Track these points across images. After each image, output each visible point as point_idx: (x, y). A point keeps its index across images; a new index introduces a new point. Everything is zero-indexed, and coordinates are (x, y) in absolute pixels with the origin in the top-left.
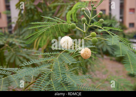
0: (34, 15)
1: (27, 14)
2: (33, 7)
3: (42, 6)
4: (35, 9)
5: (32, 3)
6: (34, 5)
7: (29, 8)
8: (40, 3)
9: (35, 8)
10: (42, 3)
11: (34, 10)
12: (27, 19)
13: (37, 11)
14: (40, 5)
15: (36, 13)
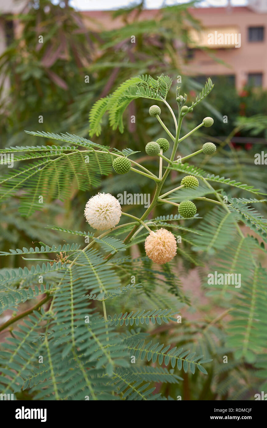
0: (41, 98)
1: (23, 94)
2: (37, 74)
3: (67, 69)
4: (47, 81)
5: (35, 62)
6: (42, 68)
7: (25, 77)
8: (59, 61)
9: (46, 76)
10: (64, 61)
11: (41, 81)
12: (22, 108)
13: (52, 85)
14: (59, 67)
15: (48, 92)
